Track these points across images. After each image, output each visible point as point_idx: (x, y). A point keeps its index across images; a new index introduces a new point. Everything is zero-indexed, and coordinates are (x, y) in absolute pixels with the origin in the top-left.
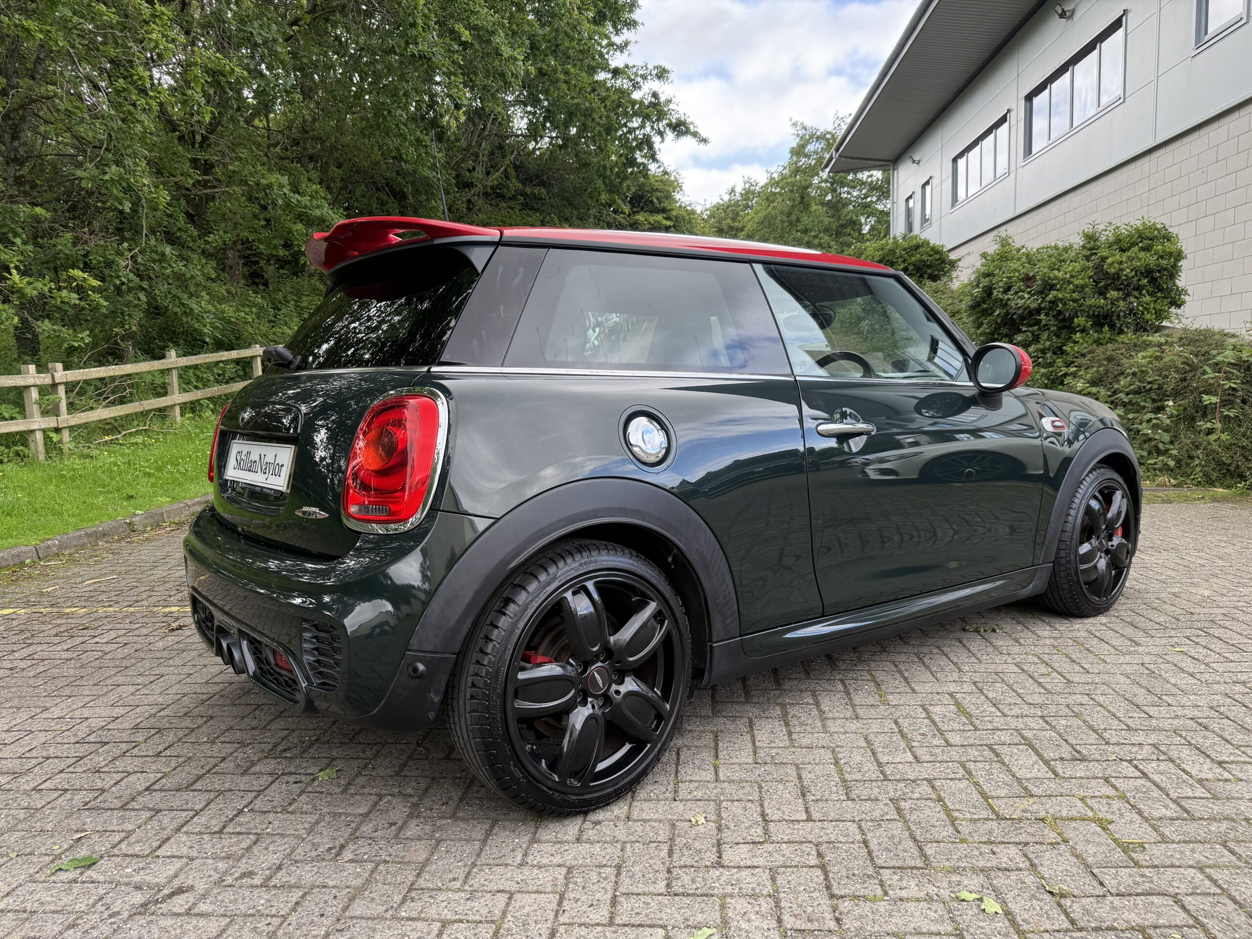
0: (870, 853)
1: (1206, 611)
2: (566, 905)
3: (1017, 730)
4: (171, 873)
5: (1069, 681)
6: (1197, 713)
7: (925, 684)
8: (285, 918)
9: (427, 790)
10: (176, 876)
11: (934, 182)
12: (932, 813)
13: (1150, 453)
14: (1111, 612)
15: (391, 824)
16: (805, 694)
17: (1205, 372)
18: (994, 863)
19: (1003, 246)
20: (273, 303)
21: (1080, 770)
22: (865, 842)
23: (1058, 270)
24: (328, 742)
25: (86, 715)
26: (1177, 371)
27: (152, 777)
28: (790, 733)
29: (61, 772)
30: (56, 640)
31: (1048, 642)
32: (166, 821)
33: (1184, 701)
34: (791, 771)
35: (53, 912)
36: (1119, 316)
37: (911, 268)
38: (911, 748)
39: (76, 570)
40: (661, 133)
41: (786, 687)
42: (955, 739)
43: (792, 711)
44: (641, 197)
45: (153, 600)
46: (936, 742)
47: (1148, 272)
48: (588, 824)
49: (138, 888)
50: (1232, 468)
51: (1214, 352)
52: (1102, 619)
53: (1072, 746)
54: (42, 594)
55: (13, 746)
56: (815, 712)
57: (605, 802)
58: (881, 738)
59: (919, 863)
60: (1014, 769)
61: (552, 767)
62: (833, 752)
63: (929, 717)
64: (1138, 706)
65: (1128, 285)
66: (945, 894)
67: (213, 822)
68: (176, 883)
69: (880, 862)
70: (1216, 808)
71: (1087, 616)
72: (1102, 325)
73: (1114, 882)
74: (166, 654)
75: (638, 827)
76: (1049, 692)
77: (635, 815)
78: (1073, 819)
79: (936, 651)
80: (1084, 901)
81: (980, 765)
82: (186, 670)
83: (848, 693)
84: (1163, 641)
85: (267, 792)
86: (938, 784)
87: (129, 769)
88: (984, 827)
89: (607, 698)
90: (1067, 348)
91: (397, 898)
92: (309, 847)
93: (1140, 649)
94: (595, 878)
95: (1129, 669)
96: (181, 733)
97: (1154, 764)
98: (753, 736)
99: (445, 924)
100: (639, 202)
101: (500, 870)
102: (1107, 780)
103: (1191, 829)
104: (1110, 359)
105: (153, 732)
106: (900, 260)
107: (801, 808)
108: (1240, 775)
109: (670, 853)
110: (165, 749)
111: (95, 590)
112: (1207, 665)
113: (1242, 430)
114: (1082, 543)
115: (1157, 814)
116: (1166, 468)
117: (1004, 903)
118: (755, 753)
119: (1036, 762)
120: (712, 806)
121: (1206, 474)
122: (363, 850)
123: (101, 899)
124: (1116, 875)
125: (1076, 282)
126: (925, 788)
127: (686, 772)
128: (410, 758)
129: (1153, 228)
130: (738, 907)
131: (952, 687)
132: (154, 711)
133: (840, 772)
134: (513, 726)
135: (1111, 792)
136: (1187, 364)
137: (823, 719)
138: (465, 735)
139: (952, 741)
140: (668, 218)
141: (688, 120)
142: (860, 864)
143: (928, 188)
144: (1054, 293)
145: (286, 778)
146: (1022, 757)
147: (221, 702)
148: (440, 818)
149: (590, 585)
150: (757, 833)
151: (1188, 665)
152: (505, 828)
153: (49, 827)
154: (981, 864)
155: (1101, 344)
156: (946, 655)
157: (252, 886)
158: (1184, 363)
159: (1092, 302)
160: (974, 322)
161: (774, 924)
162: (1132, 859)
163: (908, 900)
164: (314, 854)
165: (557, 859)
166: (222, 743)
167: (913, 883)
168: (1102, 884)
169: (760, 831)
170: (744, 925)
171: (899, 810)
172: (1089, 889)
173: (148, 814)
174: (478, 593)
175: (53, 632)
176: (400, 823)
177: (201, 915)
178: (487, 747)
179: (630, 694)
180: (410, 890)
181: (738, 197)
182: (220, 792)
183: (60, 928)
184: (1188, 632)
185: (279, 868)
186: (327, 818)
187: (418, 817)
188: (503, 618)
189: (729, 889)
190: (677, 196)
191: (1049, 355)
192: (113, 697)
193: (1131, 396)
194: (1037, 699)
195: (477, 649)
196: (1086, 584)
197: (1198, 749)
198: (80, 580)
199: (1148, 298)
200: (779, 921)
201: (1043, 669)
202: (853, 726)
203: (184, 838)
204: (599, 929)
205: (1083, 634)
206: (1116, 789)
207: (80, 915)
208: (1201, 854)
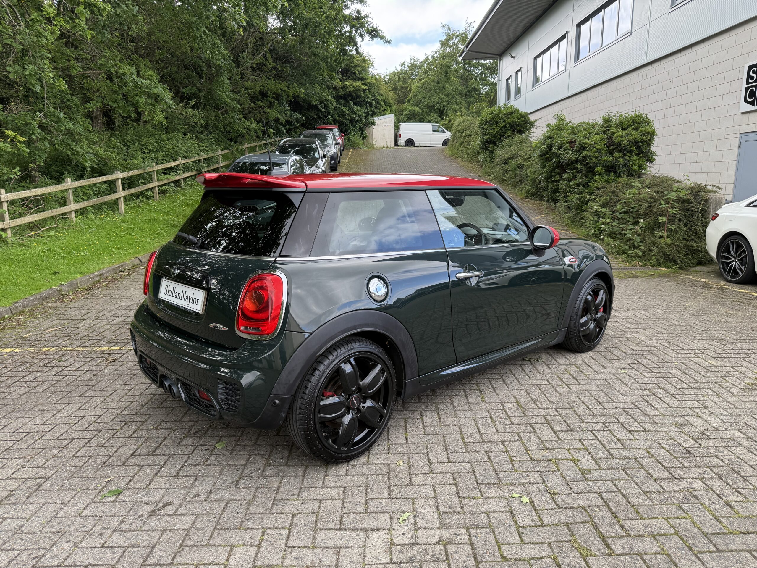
0: (476, 477)
1: (640, 349)
2: (346, 505)
3: (543, 416)
4: (160, 496)
5: (571, 389)
6: (625, 406)
7: (503, 391)
8: (221, 515)
9: (271, 452)
10: (163, 497)
11: (523, 70)
12: (503, 458)
13: (630, 247)
14: (596, 349)
15: (259, 469)
16: (447, 398)
17: (660, 204)
18: (528, 481)
19: (559, 120)
20: (124, 142)
21: (569, 435)
22: (474, 472)
23: (588, 138)
24: (216, 428)
25: (82, 414)
26: (647, 202)
27: (133, 448)
28: (440, 419)
29: (83, 447)
30: (46, 369)
31: (563, 367)
32: (148, 471)
33: (621, 399)
34: (441, 438)
35: (111, 516)
36: (619, 167)
37: (508, 126)
38: (495, 425)
39: (37, 322)
40: (361, 36)
41: (438, 394)
42: (515, 420)
43: (441, 407)
44: (348, 70)
45: (91, 342)
46: (507, 422)
47: (636, 143)
48: (350, 467)
49: (147, 503)
50: (671, 257)
51: (666, 192)
52: (591, 353)
53: (567, 424)
54: (24, 339)
55: (51, 432)
56: (451, 407)
57: (357, 456)
58: (481, 420)
59: (496, 482)
60: (541, 436)
61: (334, 442)
62: (460, 428)
63: (504, 409)
64: (600, 403)
65: (625, 150)
66: (507, 495)
67: (172, 471)
68: (164, 501)
69: (480, 481)
70: (624, 453)
71: (584, 352)
72: (610, 172)
73: (576, 488)
74: (111, 377)
75: (373, 467)
76: (561, 395)
77: (371, 461)
78: (563, 460)
79: (509, 372)
80: (563, 496)
81: (526, 434)
82: (127, 387)
83: (466, 396)
84: (618, 366)
85: (193, 455)
86: (506, 443)
87: (119, 444)
88: (525, 464)
89: (358, 410)
90: (591, 184)
91: (270, 504)
92: (222, 482)
93: (606, 371)
94: (357, 492)
95: (599, 382)
96: (138, 424)
97: (601, 433)
98: (423, 420)
99: (294, 515)
100: (347, 73)
101: (313, 490)
102: (580, 441)
103: (612, 463)
104: (613, 192)
105: (123, 424)
106: (502, 121)
107: (446, 456)
108: (637, 437)
109: (389, 479)
110: (133, 433)
111: (55, 336)
112: (635, 380)
113: (678, 236)
114: (582, 317)
115: (598, 457)
116: (637, 256)
117: (530, 498)
118: (424, 429)
119: (550, 433)
120: (406, 456)
121: (658, 260)
122: (248, 482)
123: (131, 509)
124: (578, 484)
125: (597, 147)
126: (500, 446)
127: (393, 439)
128: (259, 435)
129: (640, 116)
130: (420, 503)
131: (516, 393)
132: (119, 412)
133: (463, 438)
134: (318, 426)
135: (581, 446)
136: (652, 198)
137: (455, 411)
138: (296, 430)
139: (514, 422)
140: (364, 84)
141: (379, 28)
142: (471, 483)
143: (520, 73)
144: (585, 152)
145: (200, 448)
146: (545, 430)
147: (153, 406)
148: (281, 466)
149: (352, 360)
150: (426, 469)
151: (626, 380)
152: (312, 470)
153: (90, 475)
154: (523, 481)
155: (609, 182)
156: (513, 375)
157: (201, 501)
158: (650, 198)
159: (605, 158)
160: (541, 165)
161: (435, 510)
162: (585, 477)
163: (491, 498)
164: (225, 485)
165: (338, 484)
166: (162, 429)
167: (493, 491)
168: (571, 489)
169: (428, 468)
170: (423, 511)
171: (489, 457)
172: (566, 491)
173: (138, 468)
174: (303, 368)
175: (42, 363)
176: (262, 468)
177: (182, 515)
178: (307, 435)
179: (369, 407)
180: (274, 500)
181: (406, 68)
182: (170, 456)
183: (117, 523)
184: (630, 361)
185: (211, 492)
186: (226, 467)
187: (270, 465)
188: (313, 378)
189: (415, 495)
190: (370, 70)
191: (581, 187)
192: (93, 404)
193: (622, 215)
194: (554, 399)
195: (302, 392)
196: (583, 336)
197: (622, 424)
198: (42, 329)
199: (635, 157)
200: (438, 508)
201: (559, 383)
202: (469, 414)
203: (160, 479)
204: (361, 515)
205: (581, 362)
206: (583, 444)
207: (124, 517)
208: (613, 474)
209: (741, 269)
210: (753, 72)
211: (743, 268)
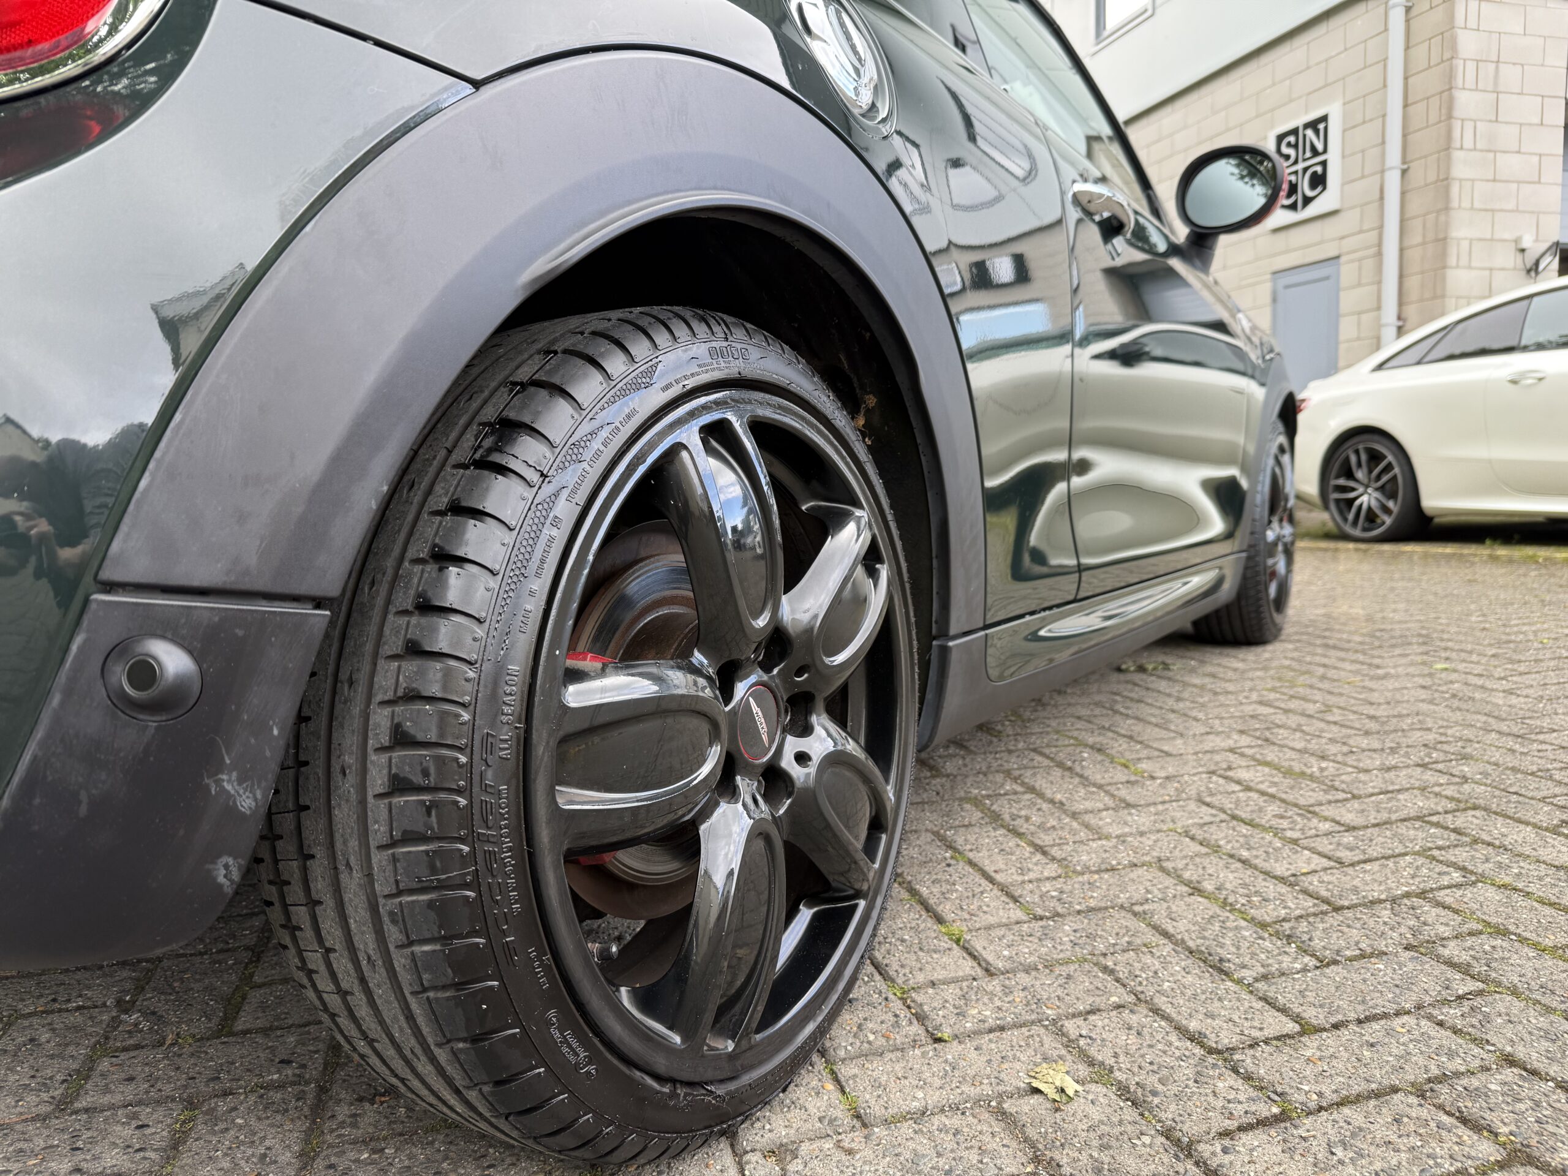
3: (1420, 789)
7: (1170, 742)
9: (176, 1144)
28: (1039, 848)
38: (1295, 843)
42: (1346, 815)
43: (1001, 808)
58: (1216, 832)
60: (1525, 851)
62: (1165, 870)
75: (911, 1139)
77: (872, 1102)
83: (1068, 768)
86: (1444, 899)
89: (778, 777)
107: (1255, 1002)
118: (1012, 896)
119: (1540, 835)
120: (1048, 1038)
126: (1436, 912)
127: (904, 964)
128: (102, 1047)
131: (1220, 742)
133: (1231, 907)
134: (553, 879)
137: (1073, 815)
146: (1504, 829)
149: (740, 423)
150: (1237, 1089)
169: (1237, 1083)
179: (831, 763)
209: (1387, 511)
210: (1289, 145)
211: (1391, 504)
